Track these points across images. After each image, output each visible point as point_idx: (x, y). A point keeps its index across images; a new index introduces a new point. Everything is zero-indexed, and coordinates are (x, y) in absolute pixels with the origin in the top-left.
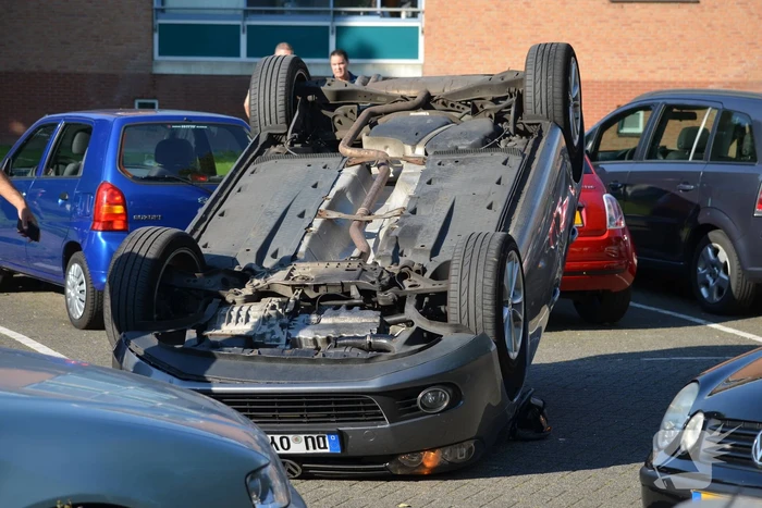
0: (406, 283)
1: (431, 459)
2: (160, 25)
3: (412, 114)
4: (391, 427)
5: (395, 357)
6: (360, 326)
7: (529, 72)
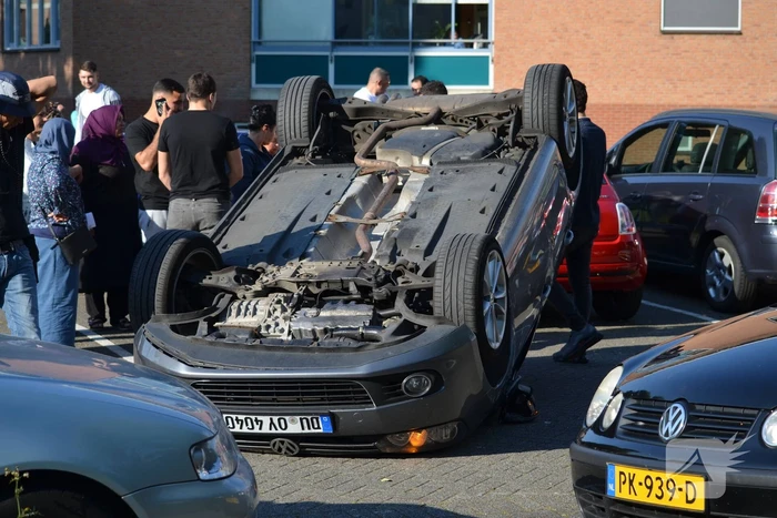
0: (400, 280)
1: (417, 439)
2: (257, 56)
3: (423, 128)
4: (377, 410)
5: (383, 346)
6: (355, 319)
7: (527, 90)
